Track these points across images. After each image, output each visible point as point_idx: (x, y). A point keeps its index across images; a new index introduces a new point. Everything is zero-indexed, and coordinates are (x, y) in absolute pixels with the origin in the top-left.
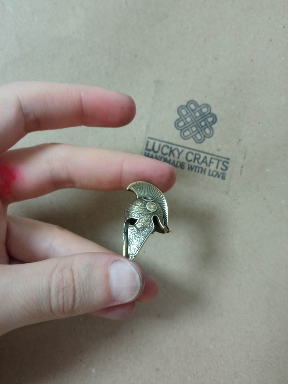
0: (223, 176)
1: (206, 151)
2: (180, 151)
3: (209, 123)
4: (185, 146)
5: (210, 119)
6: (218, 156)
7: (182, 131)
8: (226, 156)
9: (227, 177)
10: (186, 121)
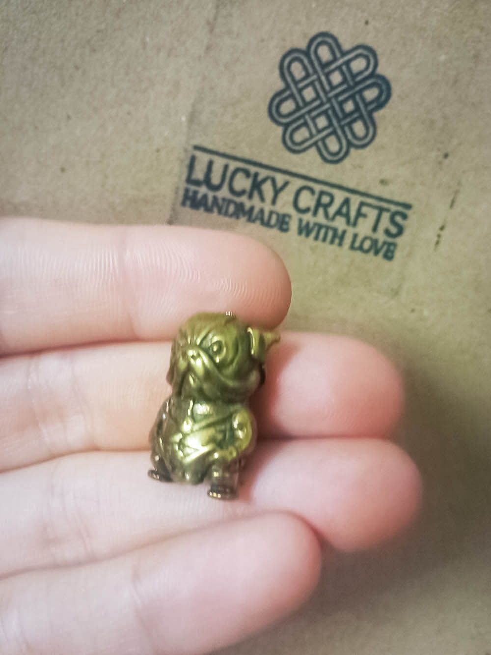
0: (388, 251)
1: (352, 185)
2: (279, 184)
3: (366, 105)
4: (294, 170)
5: (371, 94)
6: (380, 199)
7: (288, 126)
8: (401, 199)
9: (398, 254)
10: (303, 99)
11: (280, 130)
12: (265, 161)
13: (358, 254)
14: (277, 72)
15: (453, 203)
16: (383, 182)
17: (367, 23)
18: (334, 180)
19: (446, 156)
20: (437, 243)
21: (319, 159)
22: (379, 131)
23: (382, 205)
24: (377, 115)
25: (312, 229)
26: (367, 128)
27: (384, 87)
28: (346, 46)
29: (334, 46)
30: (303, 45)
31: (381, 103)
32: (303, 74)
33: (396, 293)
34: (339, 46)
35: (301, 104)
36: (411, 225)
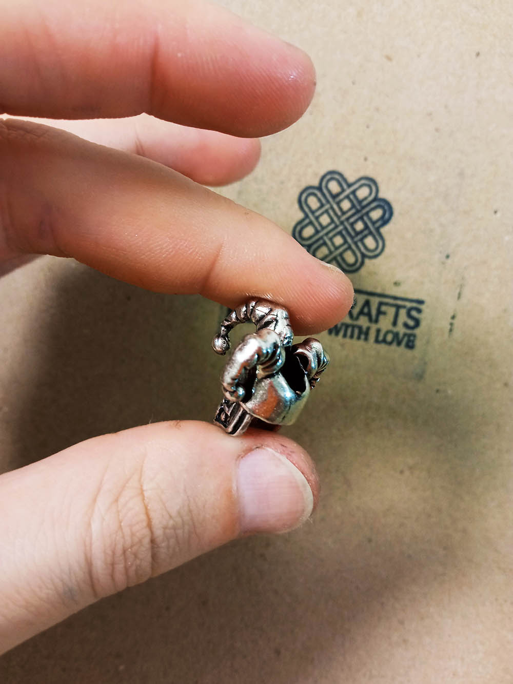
13: (383, 348)
14: (297, 206)
15: (460, 294)
16: (396, 284)
17: (366, 159)
19: (448, 257)
20: (451, 330)
22: (388, 243)
23: (397, 303)
24: (383, 230)
25: (340, 329)
26: (377, 241)
27: (386, 207)
28: (351, 179)
29: (340, 179)
30: (316, 183)
31: (385, 220)
32: (318, 205)
33: (420, 377)
34: (345, 180)
35: (319, 228)
36: (425, 317)
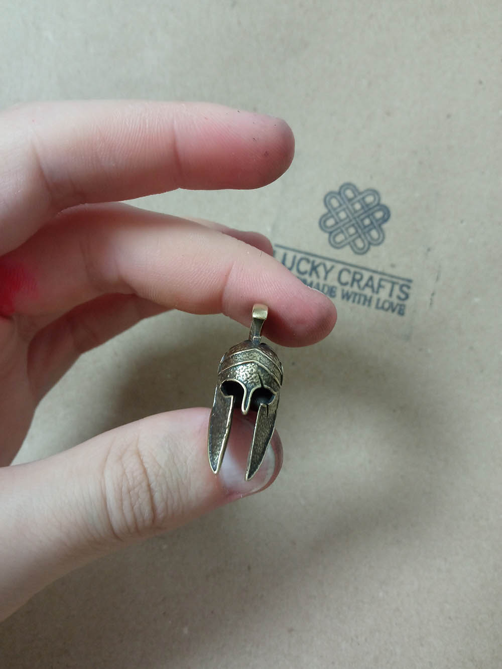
4: (337, 259)
9: (407, 312)
11: (326, 236)
12: (319, 253)
13: (382, 313)
14: (322, 204)
15: (438, 279)
16: (393, 266)
17: (371, 177)
18: (362, 264)
19: (429, 250)
20: (431, 304)
21: (351, 252)
22: (386, 236)
24: (384, 226)
28: (361, 190)
30: (336, 189)
33: (408, 338)
36: (413, 292)
